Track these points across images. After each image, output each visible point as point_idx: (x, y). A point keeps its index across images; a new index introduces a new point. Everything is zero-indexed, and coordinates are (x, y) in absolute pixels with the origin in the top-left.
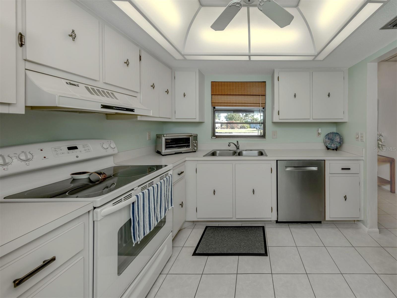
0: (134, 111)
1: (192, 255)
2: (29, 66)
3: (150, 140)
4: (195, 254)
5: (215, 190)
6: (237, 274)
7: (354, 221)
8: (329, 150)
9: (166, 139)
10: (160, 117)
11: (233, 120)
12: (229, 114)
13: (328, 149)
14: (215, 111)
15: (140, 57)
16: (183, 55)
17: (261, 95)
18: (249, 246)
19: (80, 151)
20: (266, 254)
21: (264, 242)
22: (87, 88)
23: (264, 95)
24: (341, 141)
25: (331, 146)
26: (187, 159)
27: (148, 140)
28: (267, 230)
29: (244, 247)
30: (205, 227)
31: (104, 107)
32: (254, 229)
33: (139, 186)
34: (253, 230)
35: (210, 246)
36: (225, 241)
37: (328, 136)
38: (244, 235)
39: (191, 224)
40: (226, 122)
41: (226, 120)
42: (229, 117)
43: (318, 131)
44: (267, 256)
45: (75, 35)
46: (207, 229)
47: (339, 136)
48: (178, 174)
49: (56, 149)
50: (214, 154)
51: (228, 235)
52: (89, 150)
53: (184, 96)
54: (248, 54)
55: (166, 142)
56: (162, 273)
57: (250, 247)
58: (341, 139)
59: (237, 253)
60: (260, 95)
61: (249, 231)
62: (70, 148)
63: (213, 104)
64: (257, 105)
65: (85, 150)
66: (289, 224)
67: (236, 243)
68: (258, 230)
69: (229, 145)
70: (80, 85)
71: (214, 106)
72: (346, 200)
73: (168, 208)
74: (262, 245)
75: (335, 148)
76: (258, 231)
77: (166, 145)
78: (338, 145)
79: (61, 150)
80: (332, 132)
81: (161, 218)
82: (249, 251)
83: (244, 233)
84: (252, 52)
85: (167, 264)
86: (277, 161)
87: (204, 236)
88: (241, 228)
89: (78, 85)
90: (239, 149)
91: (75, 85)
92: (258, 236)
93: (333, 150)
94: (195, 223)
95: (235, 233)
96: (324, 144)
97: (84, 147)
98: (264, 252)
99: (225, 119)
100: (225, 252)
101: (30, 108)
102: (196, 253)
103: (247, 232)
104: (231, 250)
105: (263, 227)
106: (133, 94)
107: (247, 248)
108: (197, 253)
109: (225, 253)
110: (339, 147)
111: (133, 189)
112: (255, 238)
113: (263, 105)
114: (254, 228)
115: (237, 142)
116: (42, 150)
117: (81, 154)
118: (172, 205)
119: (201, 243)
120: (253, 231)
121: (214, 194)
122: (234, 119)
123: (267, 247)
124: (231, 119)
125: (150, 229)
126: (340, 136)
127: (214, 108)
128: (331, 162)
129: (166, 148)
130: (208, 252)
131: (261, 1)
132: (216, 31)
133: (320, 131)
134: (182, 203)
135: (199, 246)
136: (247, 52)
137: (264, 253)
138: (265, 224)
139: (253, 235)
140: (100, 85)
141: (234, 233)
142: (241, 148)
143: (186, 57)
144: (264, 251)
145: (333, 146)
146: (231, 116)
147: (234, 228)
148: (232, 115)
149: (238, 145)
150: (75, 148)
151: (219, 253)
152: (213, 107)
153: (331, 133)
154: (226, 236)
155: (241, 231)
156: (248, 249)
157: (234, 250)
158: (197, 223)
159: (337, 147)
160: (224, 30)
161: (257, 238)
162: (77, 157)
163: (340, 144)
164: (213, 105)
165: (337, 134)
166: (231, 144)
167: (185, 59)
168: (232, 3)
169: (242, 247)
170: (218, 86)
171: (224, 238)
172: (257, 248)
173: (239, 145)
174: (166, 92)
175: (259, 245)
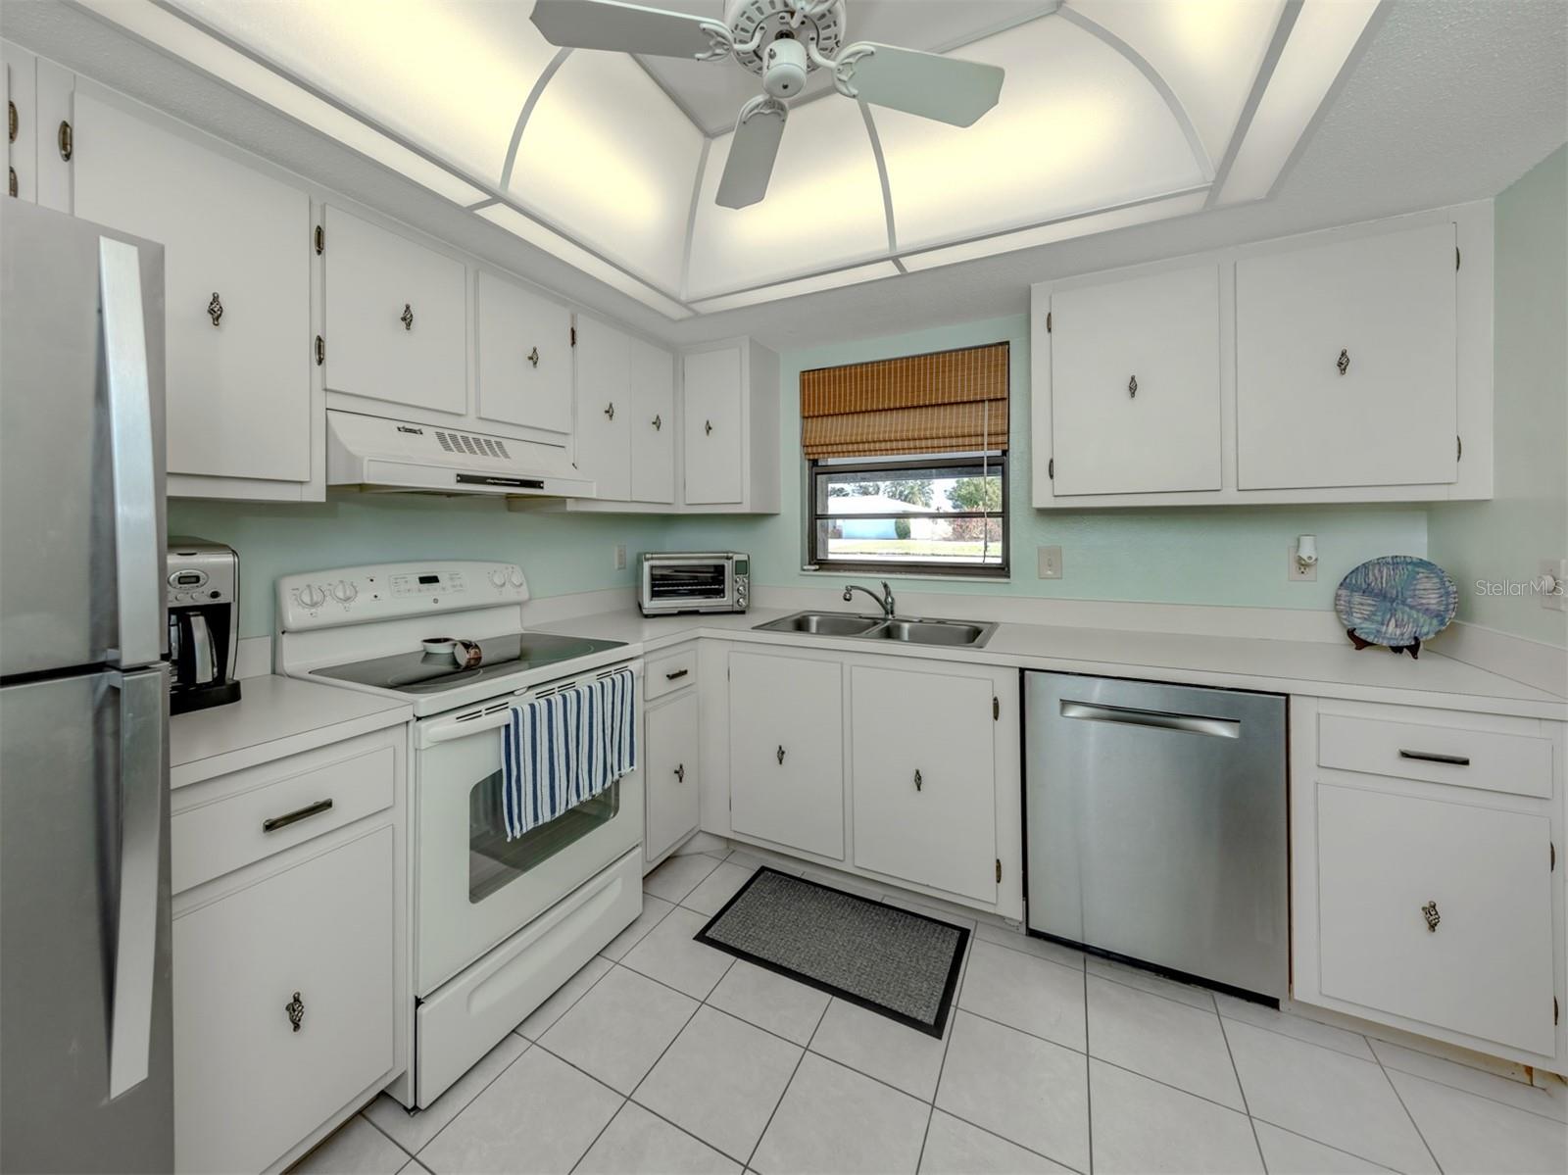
0: (542, 488)
1: (694, 939)
2: (334, 401)
3: (625, 568)
4: (702, 937)
5: (783, 749)
6: (806, 1049)
7: (1529, 1070)
8: (1366, 651)
9: (652, 567)
10: (634, 499)
11: (981, 503)
12: (966, 479)
13: (1361, 644)
14: (817, 474)
15: (573, 332)
16: (686, 305)
17: (990, 400)
18: (881, 976)
19: (444, 589)
20: (936, 1029)
21: (943, 987)
22: (440, 436)
23: (1003, 399)
24: (1447, 605)
25: (1378, 631)
26: (703, 632)
27: (619, 569)
28: (975, 950)
29: (863, 974)
30: (757, 868)
31: (463, 479)
32: (922, 926)
33: (530, 687)
34: (916, 928)
35: (753, 930)
36: (804, 933)
37: (1367, 575)
38: (876, 937)
39: (722, 845)
40: (952, 511)
41: (954, 508)
42: (963, 492)
43: (1298, 550)
44: (939, 1037)
45: (411, 316)
46: (762, 876)
47: (1436, 580)
48: (668, 676)
49: (398, 581)
50: (801, 625)
51: (820, 916)
52: (461, 586)
53: (708, 432)
54: (887, 253)
55: (653, 578)
56: (603, 954)
57: (883, 982)
58: (1448, 594)
59: (829, 982)
60: (983, 401)
61: (899, 927)
62: (424, 580)
63: (810, 450)
64: (973, 440)
65: (454, 586)
66: (1090, 957)
67: (837, 952)
68: (936, 935)
69: (845, 595)
70: (424, 429)
71: (811, 457)
72: (1433, 927)
73: (620, 770)
74: (932, 994)
75: (1407, 643)
76: (938, 938)
77: (653, 586)
78: (1425, 630)
79: (406, 582)
80: (1391, 555)
81: (591, 790)
82: (876, 996)
83: (878, 929)
84: (903, 241)
85: (623, 936)
86: (1022, 671)
87: (745, 894)
88: (874, 909)
89: (420, 430)
90: (892, 613)
91: (415, 432)
92: (929, 954)
93: (1397, 650)
94: (732, 847)
95: (846, 919)
96: (1339, 618)
97: (452, 579)
98: (930, 1020)
99: (951, 503)
100: (794, 967)
101: (357, 489)
102: (707, 935)
103: (890, 929)
104: (812, 966)
105: (964, 934)
106: (553, 440)
107: (872, 982)
108: (708, 938)
109: (790, 970)
110: (1432, 636)
111: (512, 692)
112: (914, 959)
113: (1000, 439)
114: (925, 922)
115: (885, 586)
116: (372, 580)
117: (444, 596)
118: (632, 764)
119: (731, 913)
120: (915, 933)
121: (781, 762)
122: (982, 499)
123: (952, 1009)
124: (970, 500)
125: (553, 811)
126: (1441, 579)
127: (814, 463)
128: (1325, 707)
129: (655, 594)
130: (742, 945)
131: (841, 67)
132: (737, 208)
133: (1307, 550)
134: (681, 767)
135: (723, 917)
136: (882, 246)
137: (932, 1023)
138: (977, 922)
139: (914, 945)
140: (470, 424)
141: (842, 917)
142: (900, 611)
143: (696, 307)
144: (934, 1018)
145: (1393, 632)
146: (972, 488)
147: (850, 899)
148: (975, 486)
149: (890, 600)
150: (434, 580)
151: (774, 961)
152: (809, 460)
153: (1380, 562)
154: (814, 916)
155: (872, 919)
156: (872, 987)
157: (824, 969)
158: (740, 849)
159: (1416, 639)
160: (763, 198)
161: (921, 962)
162: (436, 601)
163: (1442, 622)
164: (809, 454)
165: (1421, 570)
166: (853, 592)
167: (697, 315)
168: (745, 112)
169: (855, 972)
170: (824, 385)
171: (804, 923)
172: (910, 996)
173: (893, 599)
174: (654, 423)
175: (921, 990)
